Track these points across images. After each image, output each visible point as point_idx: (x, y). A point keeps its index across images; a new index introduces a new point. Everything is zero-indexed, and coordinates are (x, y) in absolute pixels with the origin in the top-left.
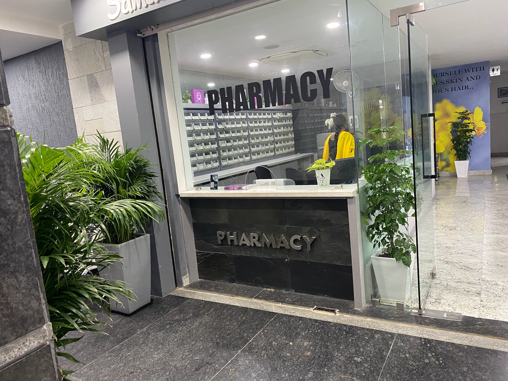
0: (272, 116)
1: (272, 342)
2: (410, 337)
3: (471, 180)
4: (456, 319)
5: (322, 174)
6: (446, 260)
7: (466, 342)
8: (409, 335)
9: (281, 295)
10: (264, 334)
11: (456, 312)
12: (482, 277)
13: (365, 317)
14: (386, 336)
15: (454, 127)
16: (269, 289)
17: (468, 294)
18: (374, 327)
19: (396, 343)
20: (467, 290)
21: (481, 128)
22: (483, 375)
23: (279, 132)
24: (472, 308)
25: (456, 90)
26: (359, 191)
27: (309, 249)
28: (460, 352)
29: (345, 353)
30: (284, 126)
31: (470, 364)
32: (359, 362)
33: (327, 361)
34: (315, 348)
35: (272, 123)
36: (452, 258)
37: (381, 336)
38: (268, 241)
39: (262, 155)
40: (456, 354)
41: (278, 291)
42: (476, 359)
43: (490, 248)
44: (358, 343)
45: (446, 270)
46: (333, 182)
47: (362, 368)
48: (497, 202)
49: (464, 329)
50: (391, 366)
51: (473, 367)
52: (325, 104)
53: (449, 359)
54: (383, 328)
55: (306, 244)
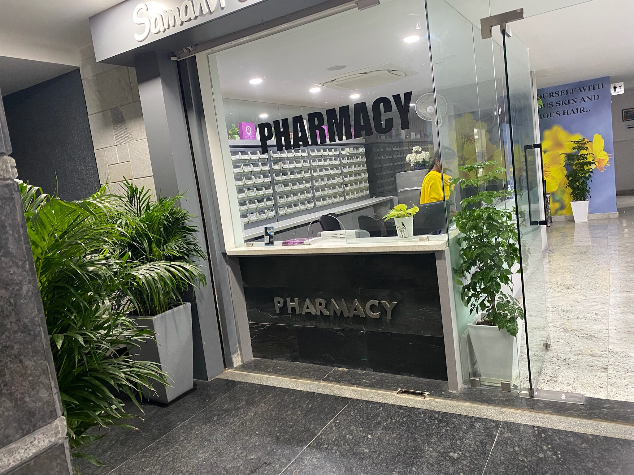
0: (340, 152)
1: (345, 436)
2: (520, 425)
3: (592, 226)
4: (578, 402)
5: (402, 223)
6: (563, 327)
7: (590, 431)
8: (518, 422)
9: (356, 375)
10: (335, 425)
11: (577, 393)
12: (609, 347)
13: (462, 401)
14: (489, 425)
15: (568, 160)
16: (340, 369)
17: (592, 369)
18: (474, 413)
19: (502, 434)
20: (590, 364)
21: (603, 159)
22: (612, 472)
23: (349, 172)
24: (598, 387)
25: (569, 113)
26: (450, 243)
27: (389, 317)
28: (583, 443)
29: (438, 448)
30: (355, 164)
31: (596, 458)
32: (455, 458)
33: (415, 458)
34: (400, 442)
35: (340, 161)
36: (570, 324)
37: (483, 424)
38: (338, 308)
39: (328, 201)
40: (578, 446)
41: (352, 371)
42: (604, 452)
43: (618, 310)
44: (454, 434)
45: (563, 339)
46: (417, 232)
47: (460, 466)
48: (626, 253)
49: (588, 414)
50: (497, 463)
51: (600, 461)
52: (406, 136)
53: (569, 453)
54: (485, 415)
55: (386, 311)
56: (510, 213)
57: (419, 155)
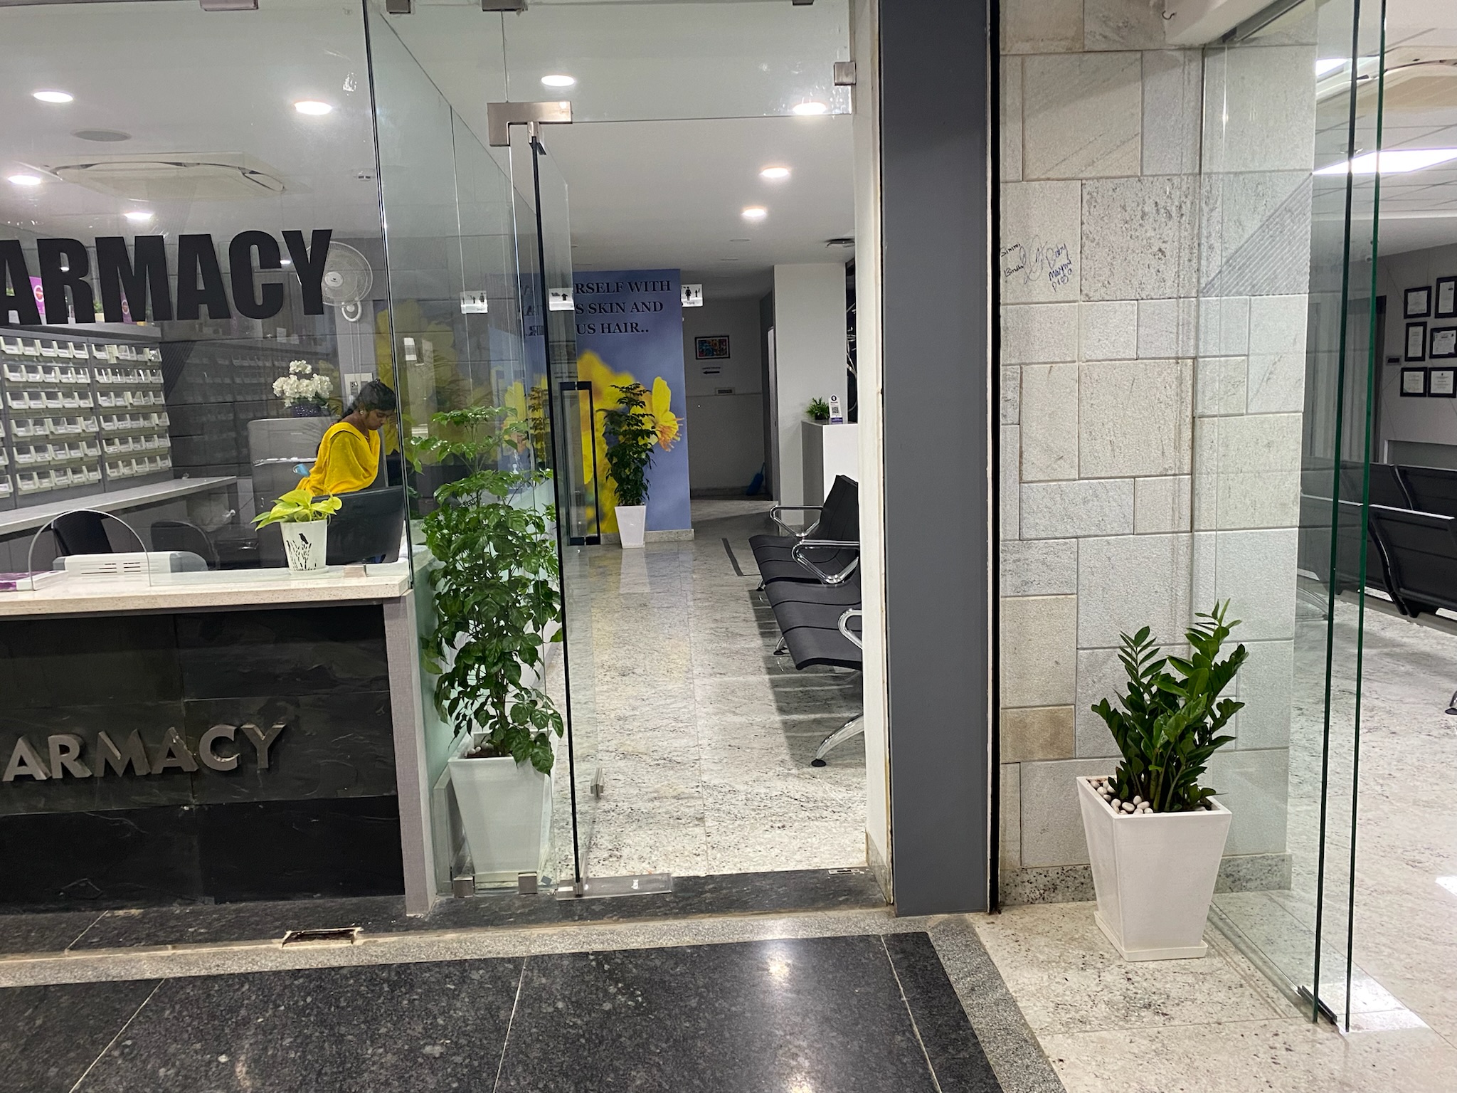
0: (90, 352)
1: (155, 1072)
2: (561, 956)
3: (652, 554)
4: (661, 889)
5: (301, 535)
6: (621, 750)
7: (687, 940)
8: (557, 952)
9: (168, 920)
10: (122, 1053)
11: (658, 872)
12: (703, 779)
13: (439, 932)
14: (501, 969)
15: (612, 423)
16: (121, 913)
17: (678, 823)
18: (467, 953)
19: (527, 983)
20: (675, 814)
21: (669, 427)
22: (731, 1006)
23: (116, 407)
24: (691, 855)
25: (612, 330)
26: (416, 581)
27: (263, 762)
28: (677, 964)
29: (395, 1043)
30: (134, 388)
31: (702, 987)
32: (437, 1056)
33: (344, 1079)
34: (303, 1052)
35: (92, 377)
36: (632, 744)
37: (487, 972)
38: (118, 754)
39: (54, 481)
40: (669, 972)
41: (157, 911)
42: (714, 972)
43: (711, 709)
44: (429, 1006)
45: (622, 774)
46: (334, 558)
47: (449, 1070)
48: (712, 603)
49: (680, 909)
50: (524, 1043)
51: (709, 992)
52: (265, 334)
53: (656, 989)
54: (490, 952)
55: (255, 750)
56: (540, 518)
57: (305, 382)
